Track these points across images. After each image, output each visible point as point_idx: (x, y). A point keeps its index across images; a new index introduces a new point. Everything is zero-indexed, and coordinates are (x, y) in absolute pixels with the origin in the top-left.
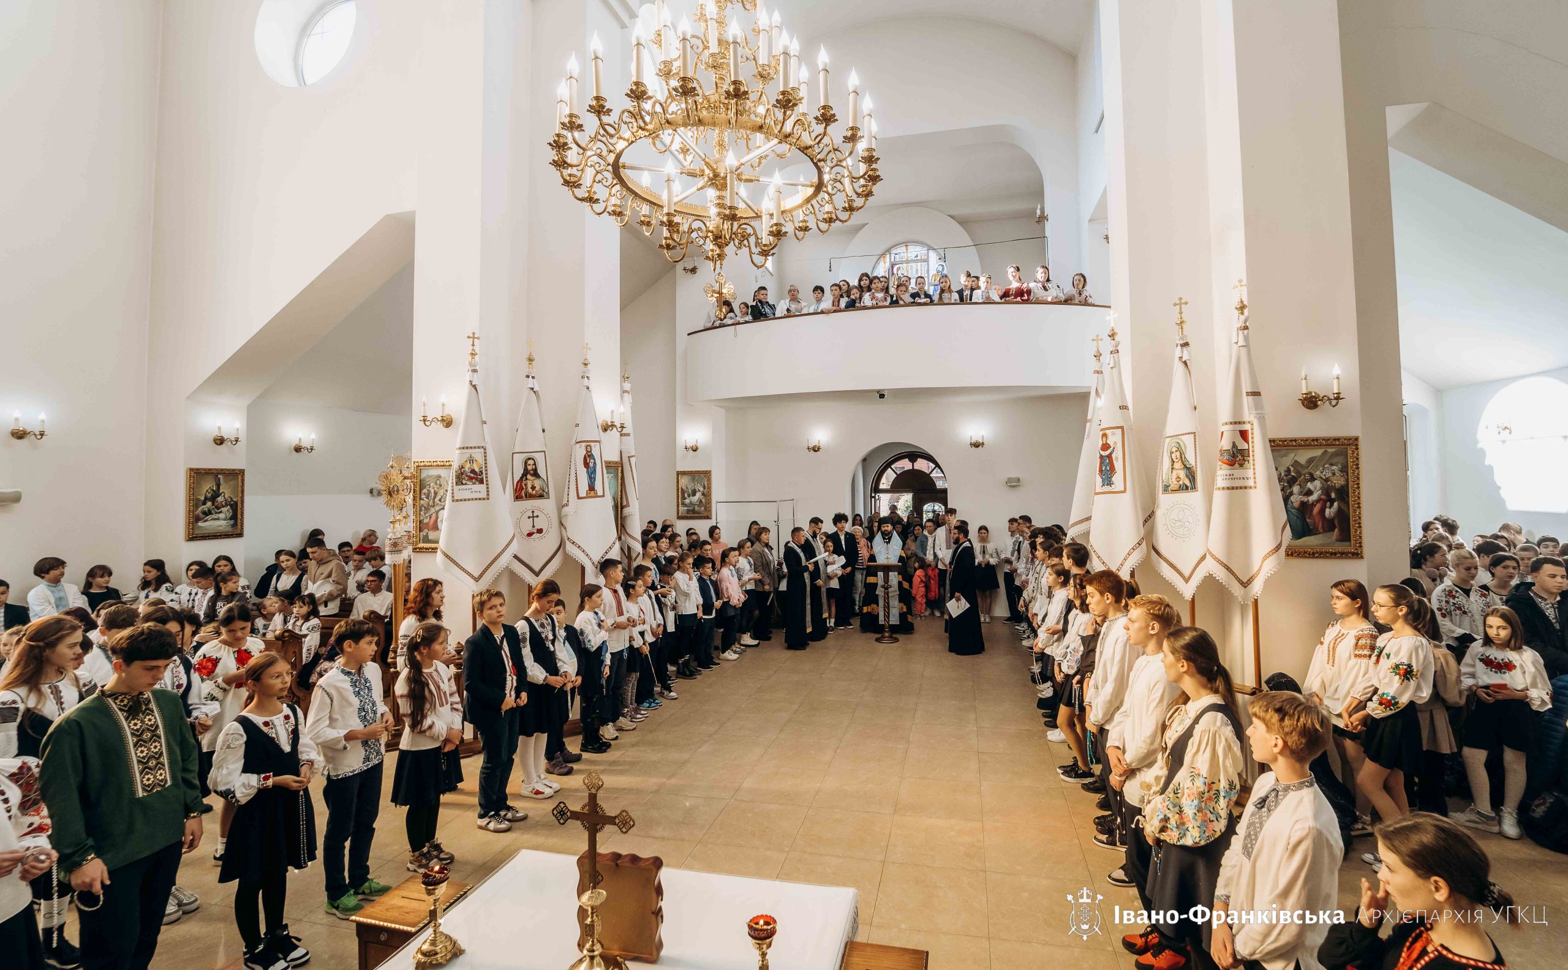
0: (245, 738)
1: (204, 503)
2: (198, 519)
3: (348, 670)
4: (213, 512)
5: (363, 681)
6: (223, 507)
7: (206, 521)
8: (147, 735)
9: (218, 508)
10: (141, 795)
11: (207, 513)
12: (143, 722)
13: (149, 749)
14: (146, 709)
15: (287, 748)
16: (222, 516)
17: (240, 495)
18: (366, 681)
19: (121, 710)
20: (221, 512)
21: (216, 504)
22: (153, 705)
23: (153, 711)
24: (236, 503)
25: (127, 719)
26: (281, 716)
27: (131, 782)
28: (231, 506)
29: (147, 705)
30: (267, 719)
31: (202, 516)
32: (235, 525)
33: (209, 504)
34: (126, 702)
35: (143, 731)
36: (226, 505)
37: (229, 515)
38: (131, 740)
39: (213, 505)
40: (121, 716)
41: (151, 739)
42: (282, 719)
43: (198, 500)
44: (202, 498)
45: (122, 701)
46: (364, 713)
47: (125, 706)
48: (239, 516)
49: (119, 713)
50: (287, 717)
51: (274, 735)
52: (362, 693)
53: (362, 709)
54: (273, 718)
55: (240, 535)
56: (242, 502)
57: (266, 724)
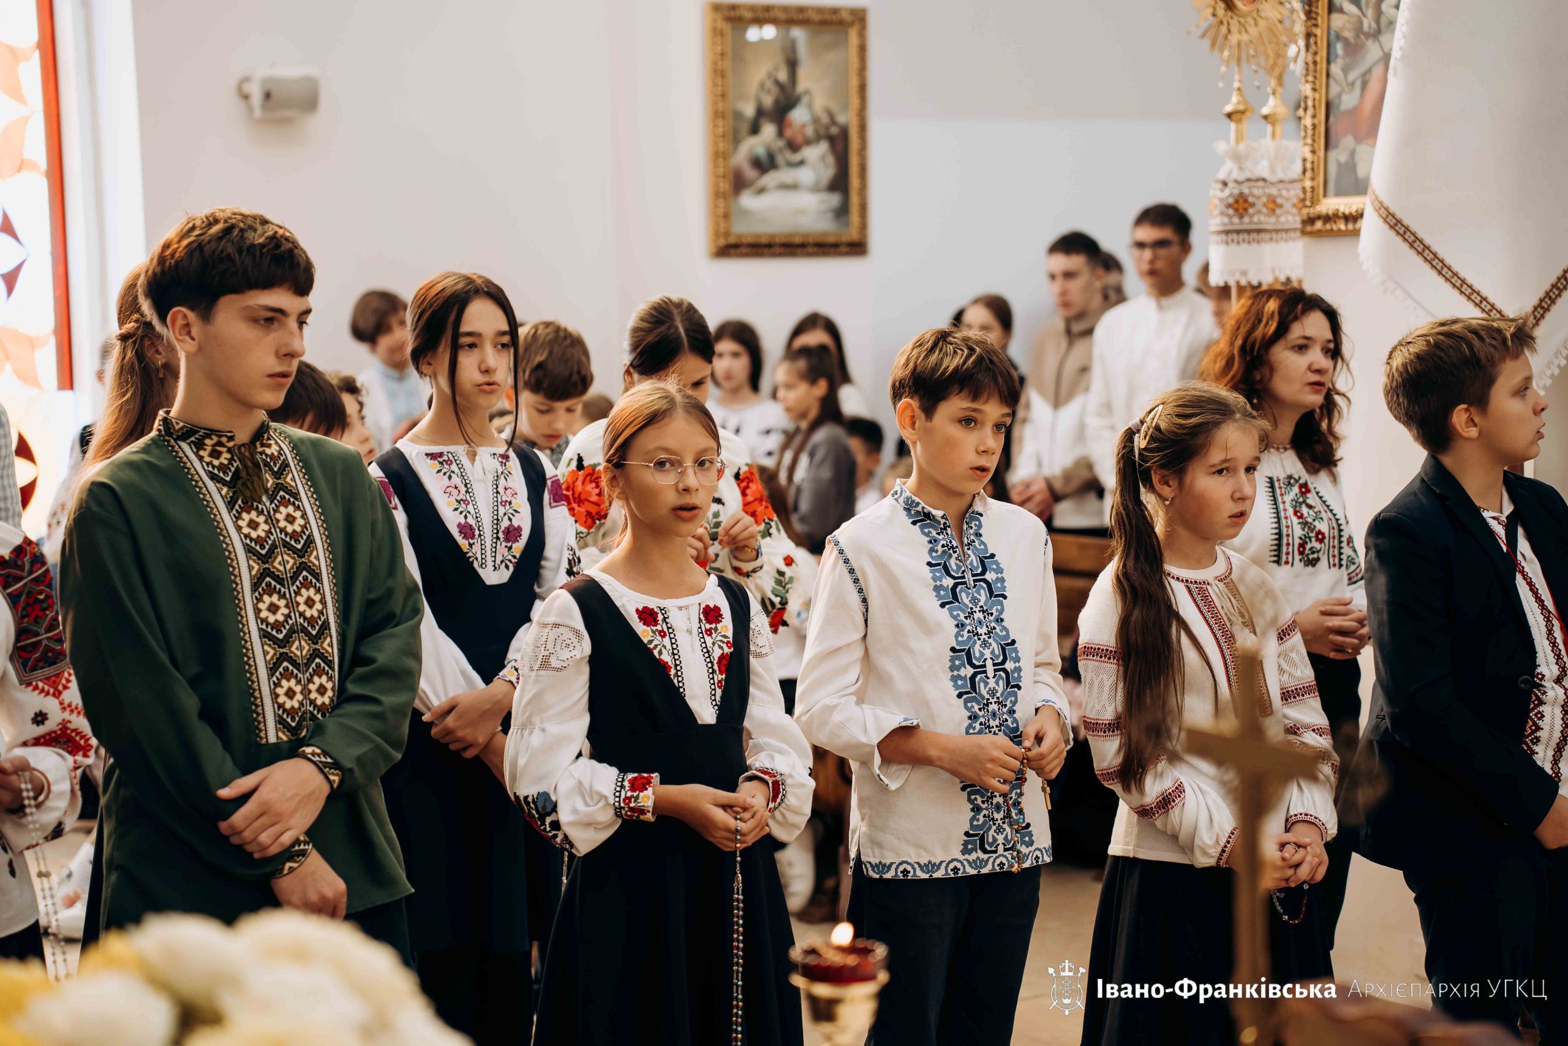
0: (586, 647)
1: (755, 130)
2: (739, 184)
3: (923, 505)
4: (780, 160)
5: (973, 560)
6: (808, 142)
7: (762, 191)
8: (284, 563)
9: (793, 147)
10: (272, 739)
11: (765, 164)
12: (271, 520)
13: (292, 605)
14: (279, 487)
15: (706, 713)
16: (805, 175)
17: (855, 101)
18: (986, 560)
19: (213, 477)
20: (801, 163)
21: (788, 133)
22: (295, 478)
23: (296, 495)
24: (844, 133)
25: (230, 505)
26: (694, 604)
27: (249, 694)
28: (831, 139)
29: (278, 475)
30: (653, 603)
31: (750, 173)
32: (842, 212)
33: (769, 130)
34: (225, 458)
35: (274, 546)
36: (818, 138)
37: (828, 172)
38: (245, 569)
39: (780, 133)
40: (216, 495)
41: (294, 578)
42: (695, 614)
43: (738, 115)
44: (749, 111)
45: (216, 454)
46: (969, 671)
47: (223, 468)
48: (854, 181)
49: (211, 485)
50: (711, 614)
51: (666, 657)
52: (964, 598)
53: (962, 654)
54: (670, 604)
55: (857, 248)
56: (863, 128)
57: (648, 616)
